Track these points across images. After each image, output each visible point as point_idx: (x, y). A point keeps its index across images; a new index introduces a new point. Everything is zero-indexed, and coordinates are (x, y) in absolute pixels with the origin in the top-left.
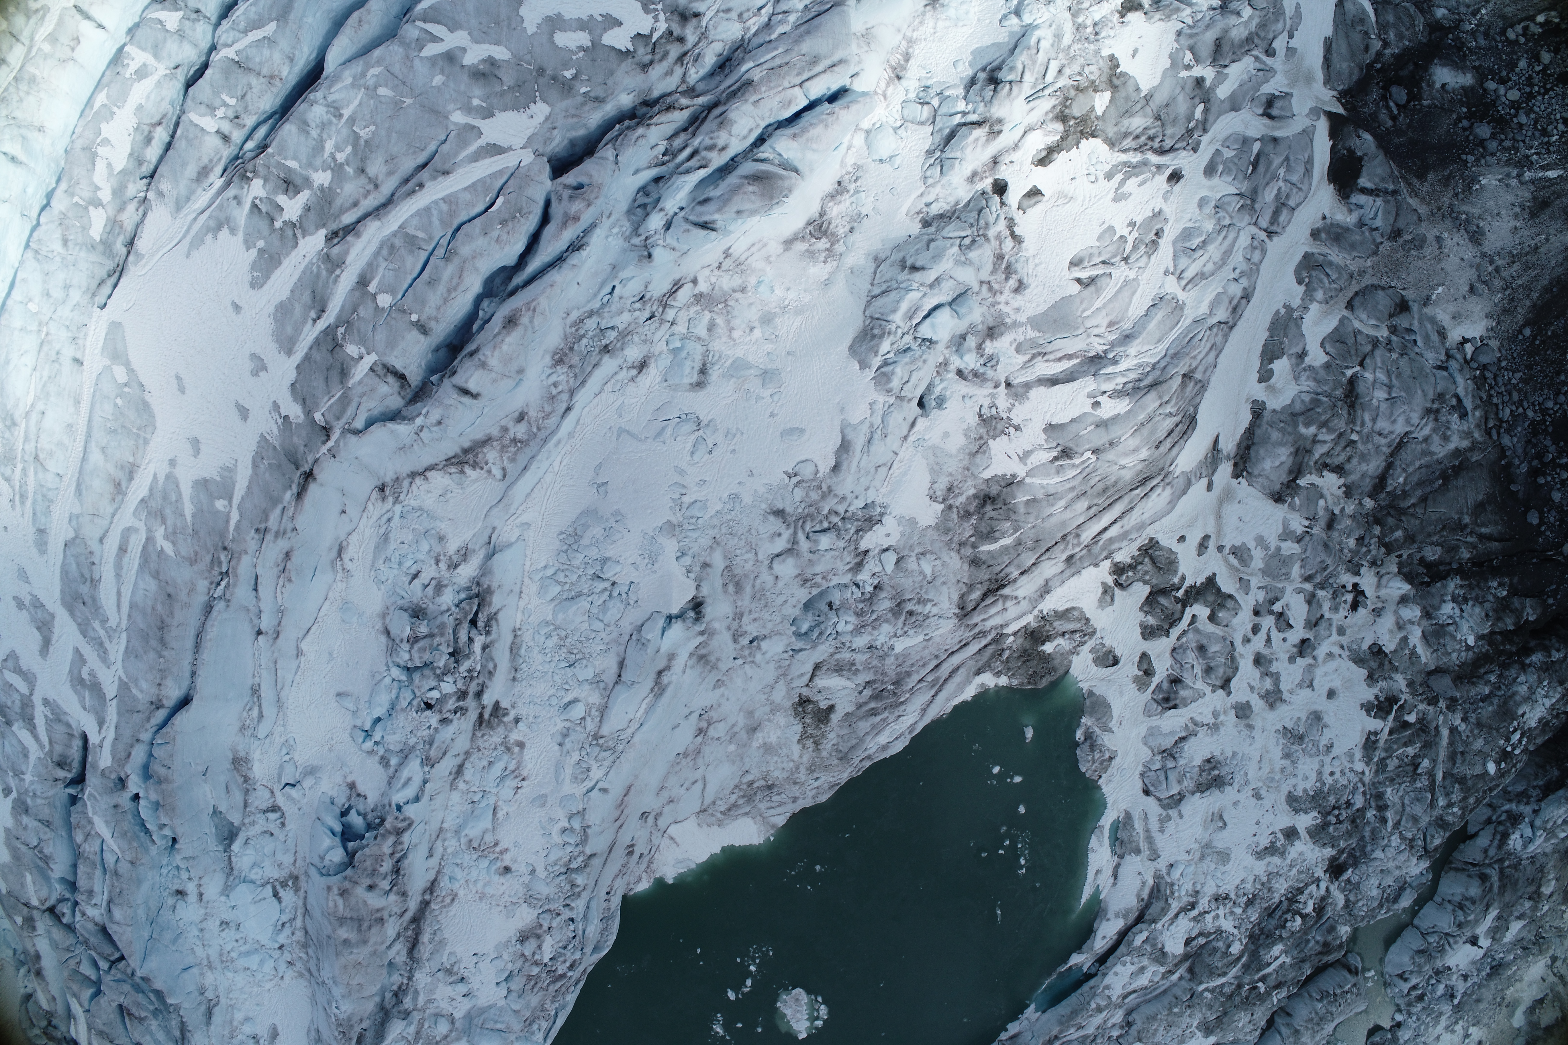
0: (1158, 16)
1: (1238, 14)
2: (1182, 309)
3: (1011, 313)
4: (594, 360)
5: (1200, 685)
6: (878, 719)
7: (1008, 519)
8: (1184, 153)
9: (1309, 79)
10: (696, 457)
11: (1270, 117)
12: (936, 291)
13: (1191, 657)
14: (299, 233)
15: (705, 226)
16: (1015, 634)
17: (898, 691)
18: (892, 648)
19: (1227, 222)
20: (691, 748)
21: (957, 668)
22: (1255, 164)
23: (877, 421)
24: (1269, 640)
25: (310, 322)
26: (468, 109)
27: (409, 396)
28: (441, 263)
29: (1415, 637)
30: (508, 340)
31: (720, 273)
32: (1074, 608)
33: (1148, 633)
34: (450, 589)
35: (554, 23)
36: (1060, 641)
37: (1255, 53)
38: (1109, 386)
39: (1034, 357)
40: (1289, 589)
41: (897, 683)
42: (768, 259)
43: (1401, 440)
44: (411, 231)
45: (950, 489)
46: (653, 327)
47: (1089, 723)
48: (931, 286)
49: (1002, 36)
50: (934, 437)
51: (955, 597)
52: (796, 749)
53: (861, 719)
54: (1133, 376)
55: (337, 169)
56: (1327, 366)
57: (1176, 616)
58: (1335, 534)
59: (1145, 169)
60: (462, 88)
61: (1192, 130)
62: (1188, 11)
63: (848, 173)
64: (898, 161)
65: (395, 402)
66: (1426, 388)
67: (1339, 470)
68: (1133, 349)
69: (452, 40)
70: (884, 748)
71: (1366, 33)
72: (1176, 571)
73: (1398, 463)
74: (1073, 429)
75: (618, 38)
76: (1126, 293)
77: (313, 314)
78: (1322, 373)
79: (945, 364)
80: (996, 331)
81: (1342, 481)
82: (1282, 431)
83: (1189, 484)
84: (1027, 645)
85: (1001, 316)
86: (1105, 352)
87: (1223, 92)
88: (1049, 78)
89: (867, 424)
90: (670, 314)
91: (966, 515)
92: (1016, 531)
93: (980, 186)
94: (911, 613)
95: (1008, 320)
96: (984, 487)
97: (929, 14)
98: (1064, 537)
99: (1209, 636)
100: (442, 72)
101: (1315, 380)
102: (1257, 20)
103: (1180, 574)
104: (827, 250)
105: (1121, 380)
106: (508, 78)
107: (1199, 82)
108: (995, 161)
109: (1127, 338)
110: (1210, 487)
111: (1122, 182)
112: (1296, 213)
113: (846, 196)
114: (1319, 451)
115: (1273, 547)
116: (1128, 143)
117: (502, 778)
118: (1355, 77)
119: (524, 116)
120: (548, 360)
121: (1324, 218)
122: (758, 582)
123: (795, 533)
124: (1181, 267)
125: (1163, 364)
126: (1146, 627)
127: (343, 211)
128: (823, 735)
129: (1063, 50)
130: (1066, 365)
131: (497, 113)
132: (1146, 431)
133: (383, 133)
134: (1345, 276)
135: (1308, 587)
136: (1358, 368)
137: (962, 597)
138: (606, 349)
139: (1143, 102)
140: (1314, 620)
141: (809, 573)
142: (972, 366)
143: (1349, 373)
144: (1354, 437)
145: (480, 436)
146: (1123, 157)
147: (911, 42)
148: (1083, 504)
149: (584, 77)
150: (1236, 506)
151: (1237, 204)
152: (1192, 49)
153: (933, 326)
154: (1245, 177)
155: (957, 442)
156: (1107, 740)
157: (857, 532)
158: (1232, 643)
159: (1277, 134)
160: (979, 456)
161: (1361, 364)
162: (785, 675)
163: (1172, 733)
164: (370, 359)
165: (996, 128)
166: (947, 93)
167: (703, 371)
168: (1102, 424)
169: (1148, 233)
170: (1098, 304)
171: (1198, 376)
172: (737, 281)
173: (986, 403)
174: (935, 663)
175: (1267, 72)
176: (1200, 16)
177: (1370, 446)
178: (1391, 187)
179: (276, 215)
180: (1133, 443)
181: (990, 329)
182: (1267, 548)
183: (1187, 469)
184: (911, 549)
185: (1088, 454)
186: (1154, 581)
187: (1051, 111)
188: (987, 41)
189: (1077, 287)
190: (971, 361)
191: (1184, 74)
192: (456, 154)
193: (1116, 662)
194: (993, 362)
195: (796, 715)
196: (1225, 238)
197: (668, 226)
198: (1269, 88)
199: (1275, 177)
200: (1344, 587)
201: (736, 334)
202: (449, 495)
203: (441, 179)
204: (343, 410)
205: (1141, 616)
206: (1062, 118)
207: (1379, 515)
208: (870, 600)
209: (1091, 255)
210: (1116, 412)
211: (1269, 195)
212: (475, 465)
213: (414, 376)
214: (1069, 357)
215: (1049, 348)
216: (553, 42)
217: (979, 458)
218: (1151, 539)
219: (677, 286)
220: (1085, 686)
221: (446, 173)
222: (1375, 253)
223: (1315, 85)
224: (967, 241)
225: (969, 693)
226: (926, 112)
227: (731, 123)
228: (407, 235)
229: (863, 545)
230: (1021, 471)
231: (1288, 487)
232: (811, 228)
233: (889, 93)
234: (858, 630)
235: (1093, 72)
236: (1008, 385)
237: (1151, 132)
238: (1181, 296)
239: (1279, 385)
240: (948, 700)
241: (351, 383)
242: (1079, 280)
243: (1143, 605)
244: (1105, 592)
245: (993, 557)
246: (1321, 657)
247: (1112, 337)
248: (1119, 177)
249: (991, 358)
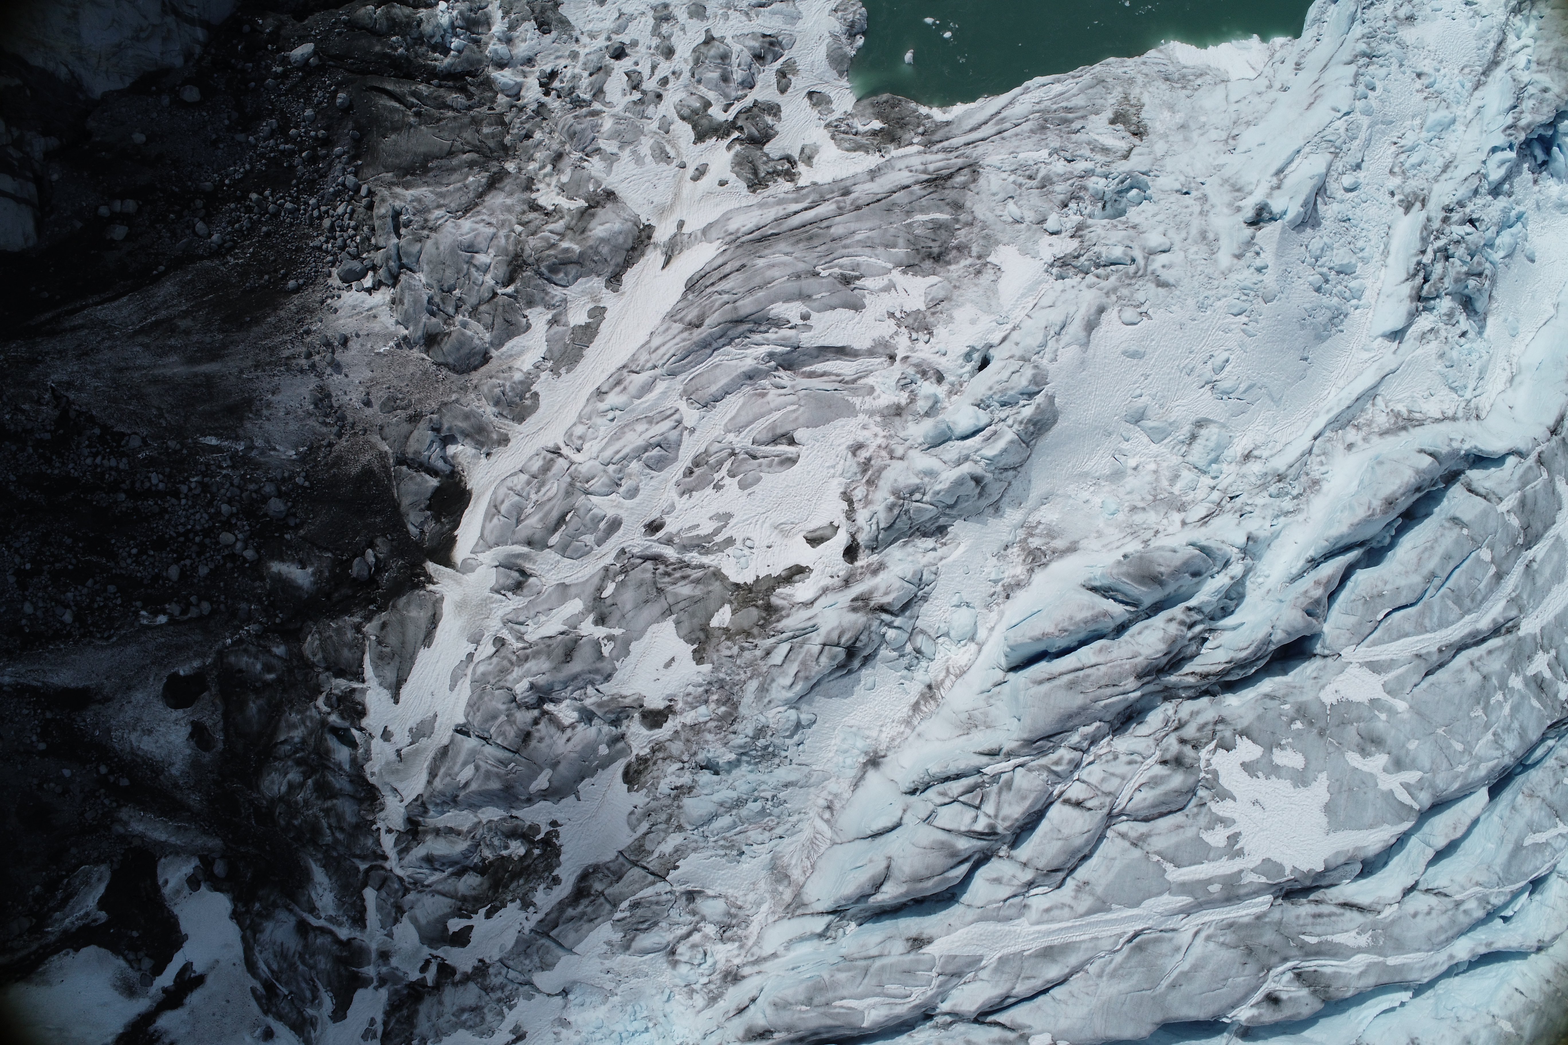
0: (627, 701)
1: (532, 686)
2: (685, 391)
3: (872, 426)
4: (1293, 471)
5: (736, 48)
6: (1064, 104)
7: (917, 237)
8: (635, 551)
9: (461, 606)
10: (1225, 355)
11: (523, 573)
12: (965, 452)
13: (738, 75)
14: (1539, 640)
15: (1202, 549)
16: (911, 144)
17: (1041, 121)
18: (1050, 155)
19: (611, 468)
20: (1243, 127)
21: (971, 130)
22: (561, 520)
23: (1051, 344)
24: (654, 68)
25: (1538, 559)
26: (1391, 711)
27: (1462, 477)
28: (1438, 572)
29: (498, 26)
30: (1395, 487)
31: (1156, 527)
32: (848, 150)
33: (774, 110)
34: (1443, 311)
35: (1301, 779)
36: (861, 128)
37: (520, 645)
38: (785, 332)
39: (854, 381)
40: (619, 109)
41: (1043, 128)
42: (1100, 535)
43: (464, 214)
44: (1457, 610)
45: (979, 272)
46: (1234, 488)
47: (848, 49)
48: (967, 458)
49: (820, 702)
50: (986, 322)
51: (982, 181)
52: (1146, 99)
53: (1082, 108)
54: (757, 337)
55: (1503, 686)
56: (530, 304)
57: (744, 116)
58: (555, 146)
59: (685, 542)
60: (1393, 732)
61: (621, 572)
62: (588, 702)
63: (998, 604)
64: (955, 600)
65: (1475, 475)
66: (434, 250)
67: (534, 207)
68: (749, 363)
69: (1392, 783)
70: (1058, 81)
71: (379, 643)
72: (736, 155)
73: (471, 195)
74: (834, 300)
75: (1248, 750)
76: (742, 420)
77: (1535, 566)
78: (537, 298)
79: (951, 393)
80: (892, 412)
81: (533, 196)
82: (597, 253)
83: (705, 231)
84: (899, 132)
85: (884, 426)
86: (776, 369)
87: (575, 606)
88: (785, 648)
89: (1062, 343)
90: (1216, 496)
91: (961, 249)
92: (910, 224)
93: (875, 558)
94: (1030, 177)
95: (878, 419)
96: (938, 269)
97: (883, 746)
98: (858, 208)
99: (716, 88)
100: (1408, 751)
101: (547, 293)
102: (510, 678)
103: (733, 152)
104: (1032, 535)
105: (771, 335)
106: (1351, 732)
107: (601, 620)
108: (847, 583)
109: (751, 376)
110: (681, 224)
111: (717, 532)
112: (519, 467)
113: (1006, 581)
114: (559, 225)
115: (627, 151)
116: (697, 574)
117: (1412, 149)
118: (404, 599)
119: (1342, 693)
120: (1325, 486)
121: (488, 455)
122: (1183, 234)
123: (1146, 266)
124: (676, 433)
125: (722, 341)
126: (775, 115)
127: (1501, 649)
128: (1120, 104)
129: (759, 675)
130: (819, 367)
131: (1366, 702)
132: (757, 281)
133: (1465, 706)
134: (485, 389)
135: (596, 106)
136: (499, 291)
137: (974, 181)
138: (1281, 478)
139: (674, 609)
140: (601, 73)
141: (1131, 232)
142: (927, 383)
143: (510, 289)
144: (519, 228)
145: (1390, 439)
146: (706, 560)
147: (908, 722)
148: (837, 230)
149: (1284, 718)
150: (656, 200)
151: (596, 484)
152: (600, 656)
153: (978, 419)
154: (577, 510)
155: (963, 314)
156: (837, 26)
157: (1077, 257)
158: (693, 75)
159: (525, 549)
160: (941, 296)
161: (495, 294)
162: (1156, 159)
163: (774, 13)
164: (1502, 508)
165: (860, 603)
166: (895, 654)
167: (1193, 437)
168: (804, 297)
169: (702, 474)
170: (777, 415)
171: (679, 326)
172: (1138, 518)
173: (920, 345)
174: (1005, 134)
175: (512, 622)
176: (576, 694)
177: (501, 217)
178: (404, 468)
179: (1553, 661)
180: (775, 272)
181: (899, 415)
182: (634, 152)
183: (705, 245)
184: (1029, 229)
185: (824, 273)
186: (759, 153)
187: (783, 617)
188: (836, 702)
189: (798, 435)
190: (927, 388)
191: (617, 632)
192: (1407, 671)
193: (810, 94)
194: (903, 382)
195: (1145, 126)
196: (617, 452)
197: (1226, 564)
198: (515, 602)
199: (538, 505)
200: (559, 97)
201: (1153, 466)
202: (1426, 394)
203: (1423, 651)
204: (1525, 473)
205: (778, 127)
206: (770, 609)
207: (502, 153)
208: (1074, 197)
209: (770, 465)
210: (787, 305)
211: (554, 487)
212: (1398, 415)
213: (1457, 491)
214: (811, 375)
215: (837, 385)
216: (1306, 759)
217: (941, 294)
218: (754, 192)
219: (1205, 520)
220: (844, 82)
221: (1419, 656)
222: (445, 404)
223: (458, 598)
224: (917, 496)
225: (959, 109)
226: (920, 641)
227: (1163, 640)
228: (1460, 607)
229: (1075, 243)
230: (896, 275)
231: (598, 203)
232: (1044, 560)
233: (943, 674)
234: (1087, 174)
235: (727, 648)
236: (892, 358)
237: (667, 579)
238: (682, 405)
239: (586, 299)
240: (982, 108)
241: (1519, 493)
242: (792, 442)
243: (773, 136)
244: (810, 158)
245: (938, 207)
246: (604, 36)
247: (765, 382)
248: (718, 539)
249: (904, 387)
